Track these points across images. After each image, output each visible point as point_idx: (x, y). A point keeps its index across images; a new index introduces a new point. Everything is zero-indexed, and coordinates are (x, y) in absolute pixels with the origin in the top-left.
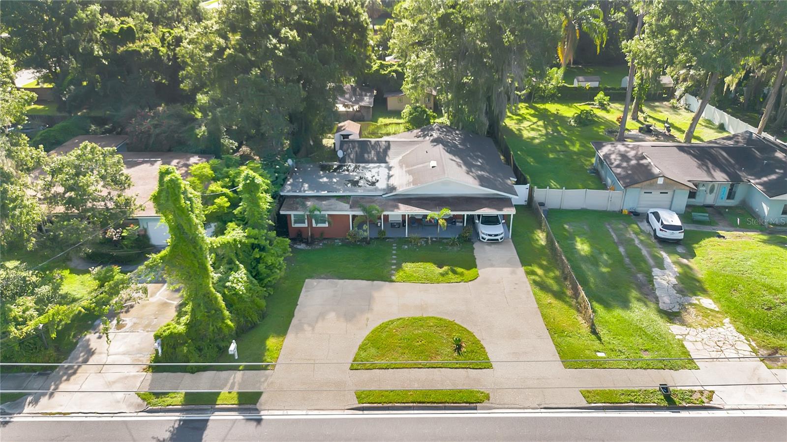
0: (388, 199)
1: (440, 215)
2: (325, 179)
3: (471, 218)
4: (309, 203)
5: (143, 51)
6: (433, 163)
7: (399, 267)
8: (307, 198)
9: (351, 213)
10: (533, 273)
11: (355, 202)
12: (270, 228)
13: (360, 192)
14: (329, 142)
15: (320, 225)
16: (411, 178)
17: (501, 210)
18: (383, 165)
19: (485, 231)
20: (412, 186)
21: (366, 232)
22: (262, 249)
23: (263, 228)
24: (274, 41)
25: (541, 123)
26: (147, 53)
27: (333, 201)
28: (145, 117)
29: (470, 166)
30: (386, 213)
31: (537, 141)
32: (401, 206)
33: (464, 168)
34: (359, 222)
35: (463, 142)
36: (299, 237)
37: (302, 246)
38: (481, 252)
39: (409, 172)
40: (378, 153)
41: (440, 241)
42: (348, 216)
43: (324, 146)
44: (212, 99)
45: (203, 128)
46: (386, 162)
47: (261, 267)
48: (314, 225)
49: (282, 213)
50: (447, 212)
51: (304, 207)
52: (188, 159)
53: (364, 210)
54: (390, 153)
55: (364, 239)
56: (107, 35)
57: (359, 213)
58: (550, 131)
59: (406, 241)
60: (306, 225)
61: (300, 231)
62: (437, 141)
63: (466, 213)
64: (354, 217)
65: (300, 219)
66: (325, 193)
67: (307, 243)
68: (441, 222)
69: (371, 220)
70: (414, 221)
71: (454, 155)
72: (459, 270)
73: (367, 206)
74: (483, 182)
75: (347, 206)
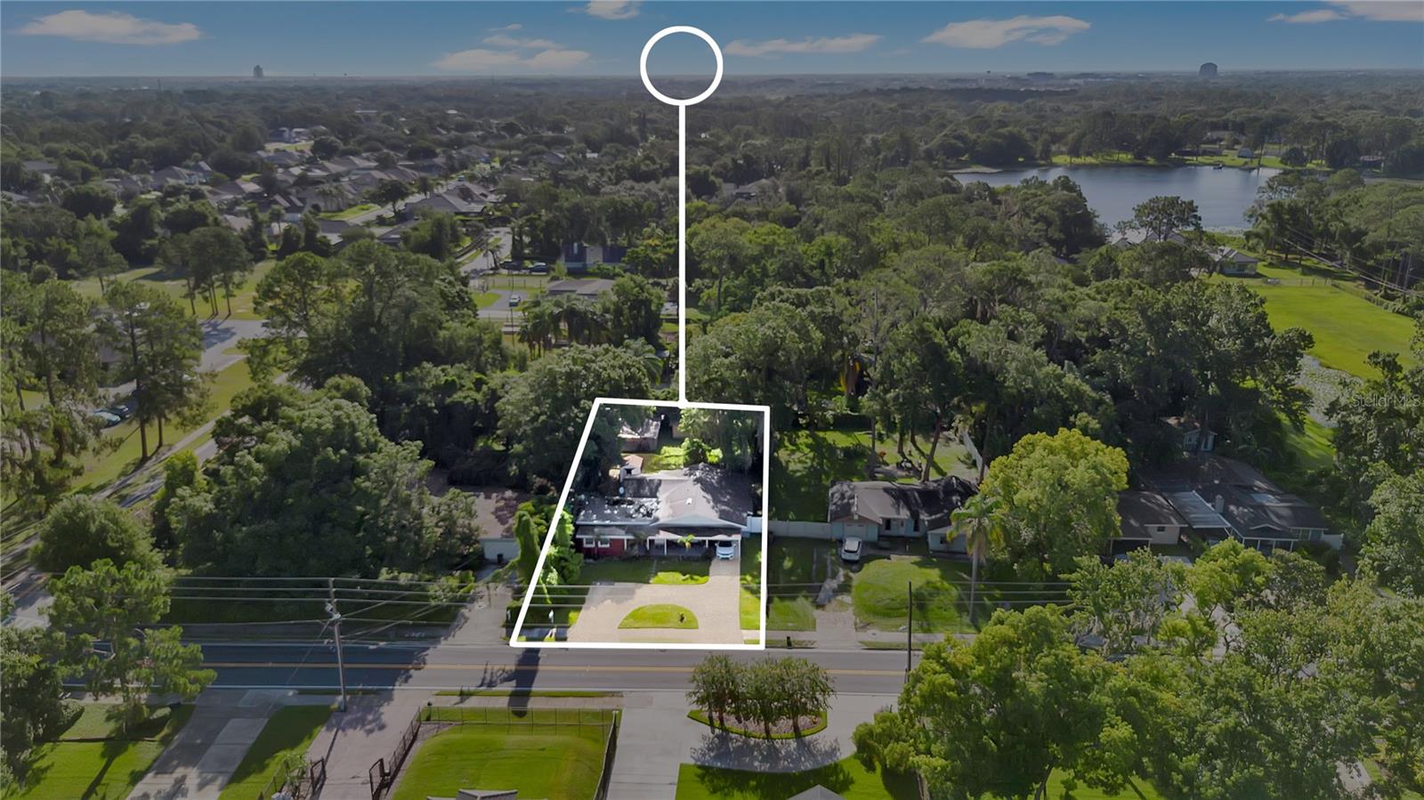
0: (653, 527)
1: (687, 539)
2: (609, 511)
3: (712, 543)
4: (596, 530)
5: (466, 402)
6: (690, 500)
7: (656, 574)
8: (594, 526)
9: (626, 537)
10: (745, 579)
11: (628, 530)
12: (572, 547)
13: (633, 522)
14: (615, 473)
15: (604, 546)
16: (671, 512)
17: (730, 536)
18: (654, 500)
19: (721, 551)
20: (670, 518)
21: (636, 551)
22: (566, 560)
23: (566, 546)
24: (576, 411)
25: (811, 455)
26: (469, 404)
27: (614, 528)
28: (467, 457)
29: (716, 501)
30: (651, 538)
31: (798, 474)
32: (661, 532)
33: (712, 503)
34: (631, 544)
35: (719, 482)
36: (589, 553)
37: (591, 561)
38: (715, 566)
39: (671, 507)
40: (651, 490)
41: (689, 559)
42: (623, 540)
43: (610, 478)
44: (525, 448)
45: (515, 467)
46: (656, 497)
47: (566, 572)
48: (600, 545)
49: (578, 536)
50: (691, 537)
51: (593, 533)
52: (504, 493)
53: (634, 535)
54: (660, 489)
55: (634, 557)
56: (437, 388)
57: (631, 537)
58: (815, 464)
59: (664, 558)
60: (593, 546)
61: (589, 549)
62: (698, 480)
63: (707, 539)
64: (628, 540)
65: (589, 542)
66: (607, 522)
67: (595, 559)
68: (687, 544)
69: (640, 542)
70: (671, 543)
71: (707, 493)
72: (696, 577)
73: (637, 532)
74: (723, 515)
75: (623, 532)
